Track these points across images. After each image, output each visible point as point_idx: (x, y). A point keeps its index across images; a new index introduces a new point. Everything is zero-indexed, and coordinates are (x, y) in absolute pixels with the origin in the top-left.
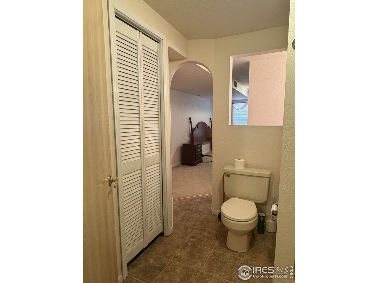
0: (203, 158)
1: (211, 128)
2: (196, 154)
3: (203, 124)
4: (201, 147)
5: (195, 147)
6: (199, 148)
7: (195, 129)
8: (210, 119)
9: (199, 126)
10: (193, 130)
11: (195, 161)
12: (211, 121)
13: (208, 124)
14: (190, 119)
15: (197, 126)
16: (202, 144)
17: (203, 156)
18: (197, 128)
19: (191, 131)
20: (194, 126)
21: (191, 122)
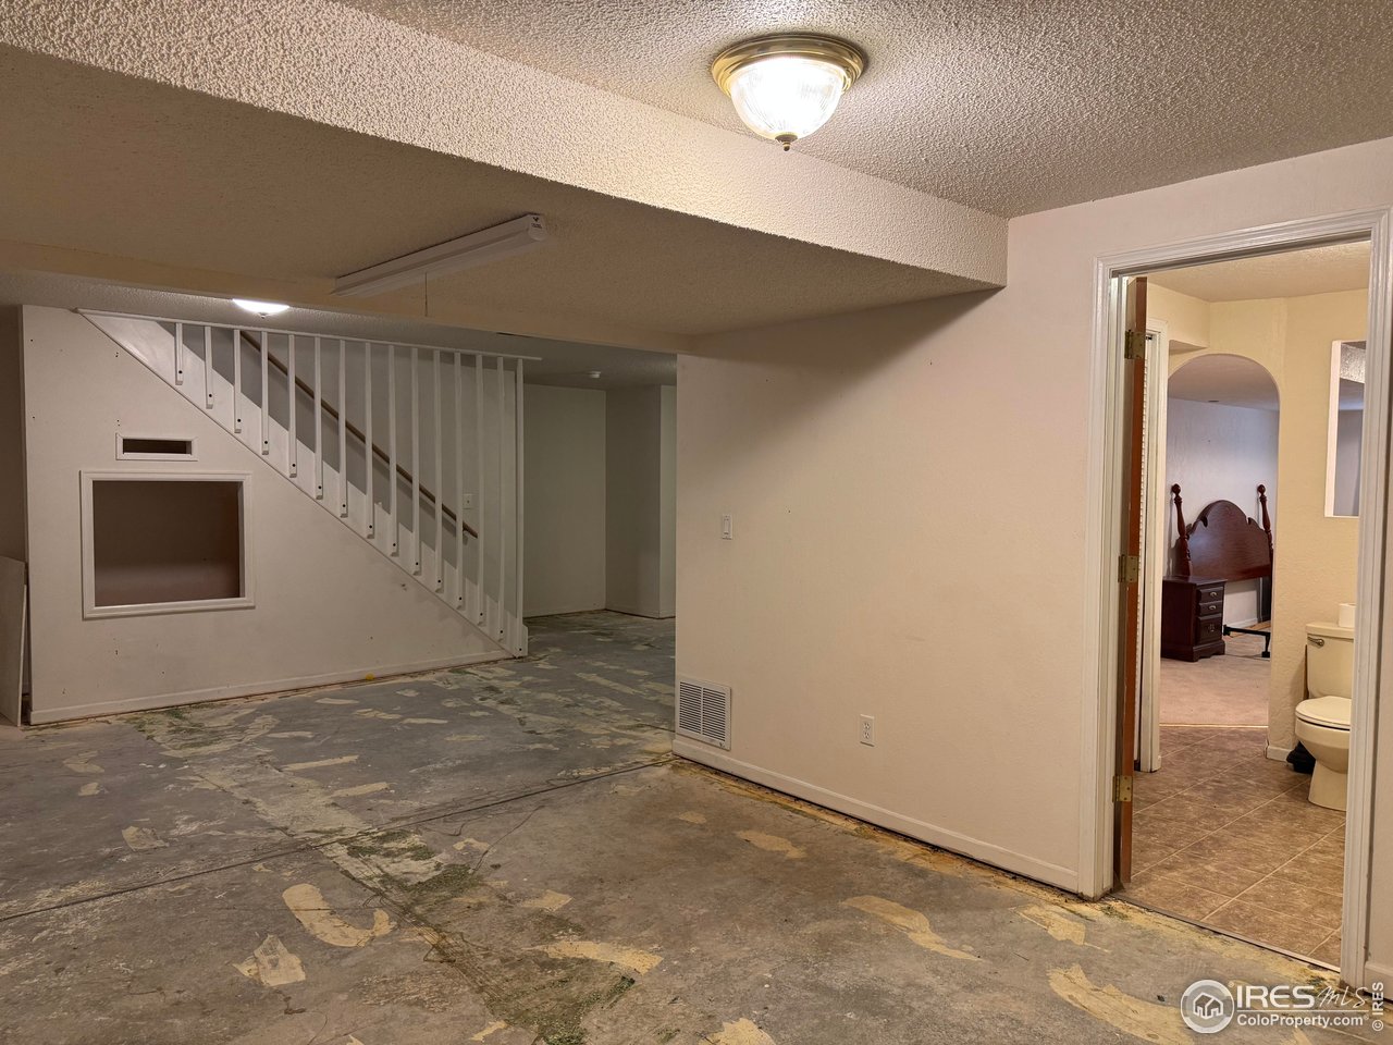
0: (1225, 638)
1: (1262, 527)
2: (1201, 618)
3: (1227, 510)
4: (1221, 596)
5: (1199, 592)
6: (1214, 598)
7: (1192, 528)
8: (1261, 489)
9: (1208, 518)
10: (1185, 531)
11: (1196, 644)
12: (1263, 500)
13: (1250, 510)
14: (1176, 489)
15: (1203, 517)
16: (1223, 584)
17: (1228, 630)
18: (1201, 523)
19: (1176, 535)
20: (1190, 516)
21: (1178, 502)
